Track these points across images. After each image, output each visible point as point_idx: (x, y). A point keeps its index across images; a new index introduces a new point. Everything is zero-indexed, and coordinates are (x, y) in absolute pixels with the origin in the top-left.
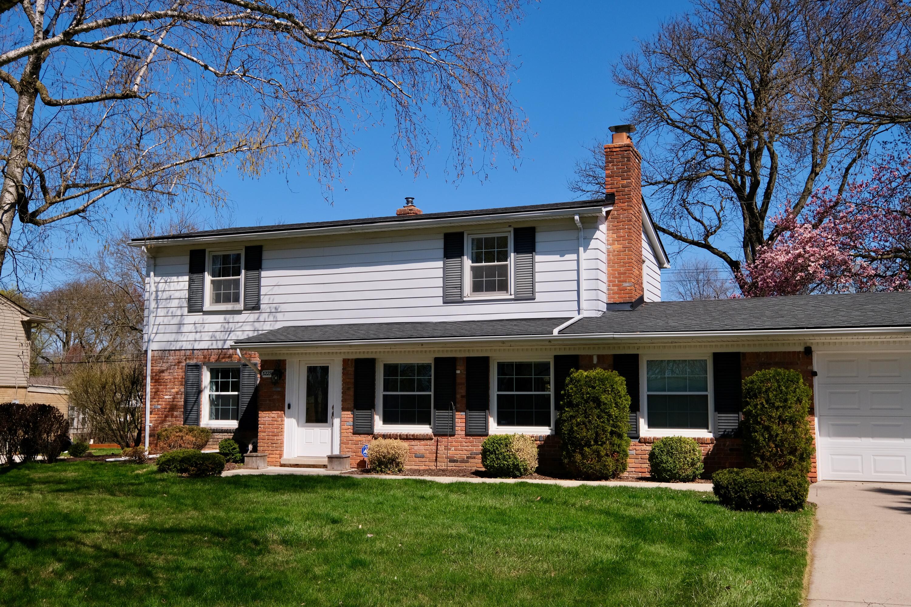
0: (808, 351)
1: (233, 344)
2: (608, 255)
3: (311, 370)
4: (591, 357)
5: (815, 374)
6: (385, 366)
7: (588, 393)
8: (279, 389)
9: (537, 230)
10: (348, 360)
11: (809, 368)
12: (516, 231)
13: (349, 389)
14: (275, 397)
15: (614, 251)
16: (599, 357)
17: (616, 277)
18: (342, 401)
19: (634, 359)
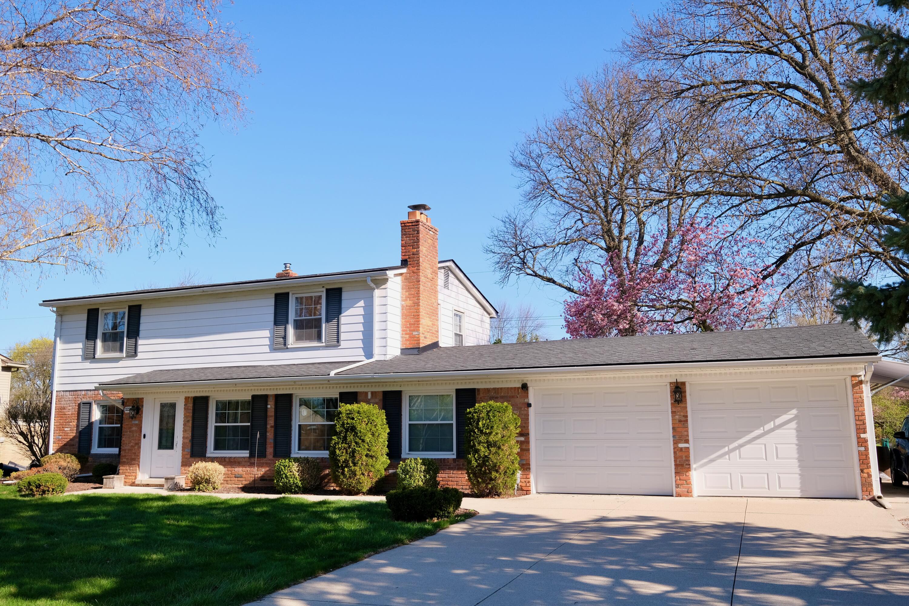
0: (525, 387)
1: (98, 385)
2: (403, 309)
3: (163, 406)
4: (366, 393)
5: (529, 405)
6: (217, 402)
7: (348, 424)
8: (137, 422)
9: (343, 290)
10: (189, 397)
11: (526, 400)
12: (328, 291)
13: (188, 421)
14: (134, 429)
15: (407, 306)
16: (372, 393)
17: (408, 327)
18: (183, 431)
19: (398, 395)
